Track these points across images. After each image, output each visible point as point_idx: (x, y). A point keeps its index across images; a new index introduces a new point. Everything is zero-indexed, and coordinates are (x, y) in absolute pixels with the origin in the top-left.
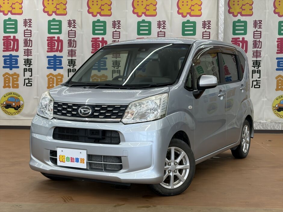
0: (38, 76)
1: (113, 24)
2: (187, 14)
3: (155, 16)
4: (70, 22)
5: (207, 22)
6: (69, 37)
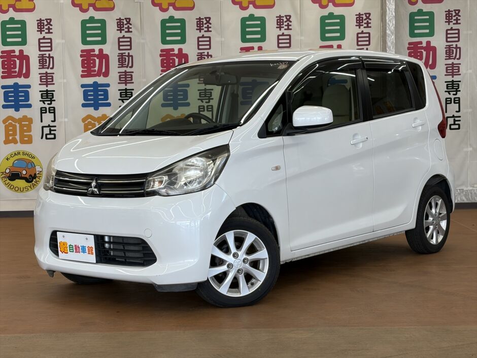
0: (66, 120)
1: (197, 24)
2: (328, 3)
3: (272, 6)
4: (120, 22)
5: (364, 15)
6: (119, 49)
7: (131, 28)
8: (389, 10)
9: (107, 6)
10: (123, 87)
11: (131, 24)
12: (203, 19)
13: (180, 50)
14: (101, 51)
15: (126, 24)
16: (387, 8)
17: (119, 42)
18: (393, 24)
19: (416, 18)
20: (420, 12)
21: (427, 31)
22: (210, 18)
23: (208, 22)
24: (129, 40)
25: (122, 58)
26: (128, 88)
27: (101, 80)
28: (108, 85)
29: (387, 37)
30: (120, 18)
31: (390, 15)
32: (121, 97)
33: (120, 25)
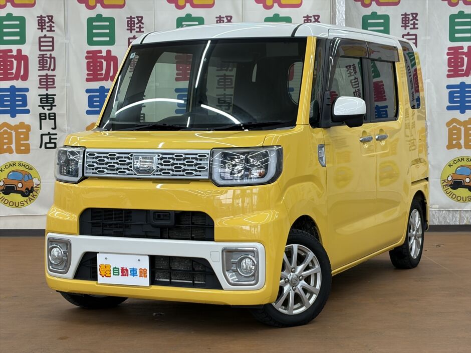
1: (128, 24)
2: (274, 3)
3: (210, 6)
4: (41, 20)
5: (313, 17)
6: (40, 50)
7: (54, 27)
8: (339, 12)
9: (27, 2)
10: (44, 92)
11: (53, 23)
12: (134, 18)
13: (109, 52)
14: (19, 51)
15: (48, 23)
16: (337, 10)
17: (40, 42)
19: (369, 21)
20: (374, 15)
22: (142, 18)
23: (140, 22)
24: (51, 39)
25: (43, 60)
26: (49, 94)
27: (19, 84)
28: (27, 90)
30: (41, 15)
31: (340, 17)
32: (41, 103)
33: (41, 23)
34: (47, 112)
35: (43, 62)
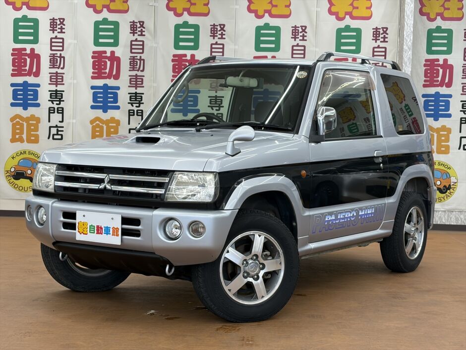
0: (74, 121)
1: (211, 31)
2: (345, 15)
3: (287, 16)
4: (134, 25)
5: (381, 29)
6: (132, 52)
7: (144, 31)
8: (407, 25)
9: (121, 8)
10: (133, 90)
11: (144, 28)
12: (217, 26)
13: (193, 56)
14: (113, 53)
15: (139, 28)
16: (405, 24)
17: (132, 45)
18: (410, 39)
19: (434, 34)
20: (439, 29)
21: (445, 49)
22: (224, 25)
23: (222, 29)
24: (141, 43)
25: (134, 61)
26: (138, 92)
27: (111, 82)
28: (118, 88)
29: (404, 53)
30: (134, 21)
31: (408, 30)
32: (130, 100)
33: (134, 28)
34: (136, 109)
35: (134, 64)
